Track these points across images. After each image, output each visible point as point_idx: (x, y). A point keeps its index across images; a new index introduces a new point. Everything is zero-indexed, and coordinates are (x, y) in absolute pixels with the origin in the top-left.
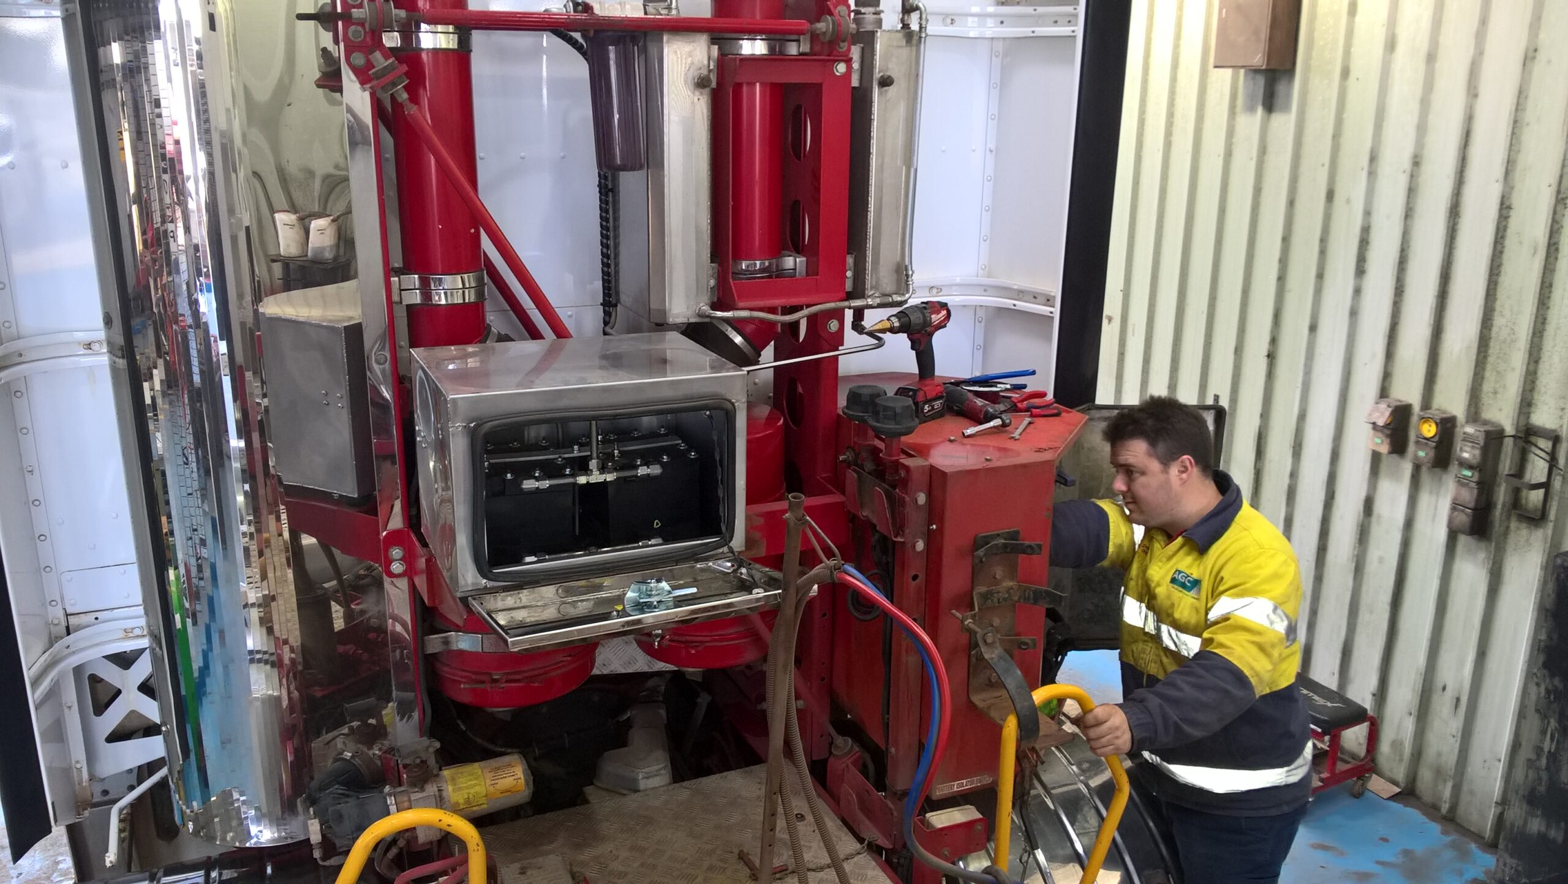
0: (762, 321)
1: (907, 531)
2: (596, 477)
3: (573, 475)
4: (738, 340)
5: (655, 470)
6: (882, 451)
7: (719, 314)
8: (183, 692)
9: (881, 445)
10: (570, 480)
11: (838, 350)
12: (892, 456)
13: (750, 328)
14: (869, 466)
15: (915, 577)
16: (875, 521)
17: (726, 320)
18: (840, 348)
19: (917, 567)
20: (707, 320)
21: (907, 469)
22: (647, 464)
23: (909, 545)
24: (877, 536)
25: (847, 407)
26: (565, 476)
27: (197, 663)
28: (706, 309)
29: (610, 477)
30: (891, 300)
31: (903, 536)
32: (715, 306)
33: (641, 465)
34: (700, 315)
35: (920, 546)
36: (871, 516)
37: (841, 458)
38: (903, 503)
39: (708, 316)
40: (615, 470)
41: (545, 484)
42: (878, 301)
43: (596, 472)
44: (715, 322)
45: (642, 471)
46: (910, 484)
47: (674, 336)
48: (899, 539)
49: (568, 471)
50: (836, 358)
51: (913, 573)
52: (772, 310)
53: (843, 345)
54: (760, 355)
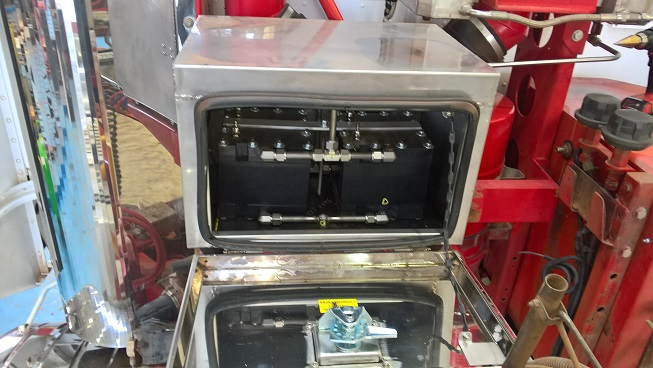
0: (515, 24)
1: (618, 239)
2: (332, 156)
3: (311, 151)
4: (490, 38)
5: (390, 156)
6: (607, 158)
7: (479, 13)
8: (48, 196)
9: (609, 154)
10: (307, 156)
11: (575, 57)
12: (618, 166)
13: (502, 29)
14: (588, 165)
15: (614, 276)
16: (584, 216)
17: (483, 20)
18: (579, 56)
19: (619, 270)
20: (467, 18)
21: (635, 184)
22: (382, 149)
23: (616, 251)
24: (583, 232)
25: (580, 111)
26: (304, 151)
27: (56, 182)
28: (468, 8)
29: (346, 157)
30: (640, 17)
31: (613, 241)
32: (475, 7)
33: (377, 150)
34: (461, 13)
35: (628, 253)
36: (581, 211)
37: (559, 149)
38: (622, 213)
39: (468, 14)
40: (352, 151)
41: (282, 157)
42: (628, 17)
43: (332, 152)
44: (474, 21)
45: (377, 155)
46: (634, 198)
47: (435, 30)
48: (608, 243)
49: (308, 147)
50: (572, 64)
51: (612, 273)
52: (525, 14)
53: (581, 53)
54: (505, 54)
